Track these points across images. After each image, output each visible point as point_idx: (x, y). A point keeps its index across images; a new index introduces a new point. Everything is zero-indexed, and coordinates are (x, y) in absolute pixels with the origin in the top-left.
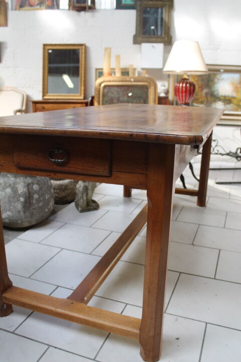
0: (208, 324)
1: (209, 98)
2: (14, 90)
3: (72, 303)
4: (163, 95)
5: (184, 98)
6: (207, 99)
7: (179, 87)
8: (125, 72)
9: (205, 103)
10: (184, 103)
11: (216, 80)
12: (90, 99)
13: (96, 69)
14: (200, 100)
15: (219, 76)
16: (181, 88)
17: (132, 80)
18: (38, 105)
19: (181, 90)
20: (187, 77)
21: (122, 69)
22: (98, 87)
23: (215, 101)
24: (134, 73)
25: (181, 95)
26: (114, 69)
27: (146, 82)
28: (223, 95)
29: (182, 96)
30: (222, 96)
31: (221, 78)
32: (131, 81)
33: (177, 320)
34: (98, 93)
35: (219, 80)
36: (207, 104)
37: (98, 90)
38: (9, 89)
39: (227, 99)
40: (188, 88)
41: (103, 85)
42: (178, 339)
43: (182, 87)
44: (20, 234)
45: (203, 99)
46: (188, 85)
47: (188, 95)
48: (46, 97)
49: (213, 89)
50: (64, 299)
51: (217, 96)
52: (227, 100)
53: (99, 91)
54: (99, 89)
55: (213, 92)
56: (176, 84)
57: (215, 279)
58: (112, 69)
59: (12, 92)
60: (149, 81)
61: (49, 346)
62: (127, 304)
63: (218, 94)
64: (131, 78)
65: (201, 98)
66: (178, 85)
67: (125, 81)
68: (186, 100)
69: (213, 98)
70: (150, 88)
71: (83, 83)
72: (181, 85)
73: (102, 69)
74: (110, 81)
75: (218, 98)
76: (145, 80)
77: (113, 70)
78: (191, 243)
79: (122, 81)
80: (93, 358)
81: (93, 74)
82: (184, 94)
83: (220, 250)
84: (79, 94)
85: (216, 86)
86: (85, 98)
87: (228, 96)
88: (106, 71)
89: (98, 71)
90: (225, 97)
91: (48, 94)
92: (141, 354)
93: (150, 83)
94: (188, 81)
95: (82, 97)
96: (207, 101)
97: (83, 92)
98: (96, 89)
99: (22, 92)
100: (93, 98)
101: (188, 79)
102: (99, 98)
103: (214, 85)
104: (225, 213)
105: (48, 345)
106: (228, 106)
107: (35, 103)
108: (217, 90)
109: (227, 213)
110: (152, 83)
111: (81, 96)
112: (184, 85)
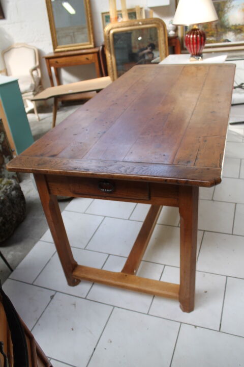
0: (228, 278)
1: (219, 30)
2: (25, 46)
3: (126, 276)
4: (172, 33)
5: (195, 50)
6: (217, 31)
7: (190, 38)
8: (132, 14)
9: (215, 35)
10: (195, 54)
11: (226, 9)
12: (101, 48)
13: (103, 14)
14: (210, 33)
15: (229, 3)
16: (191, 40)
17: (140, 23)
18: (51, 60)
19: (191, 42)
20: (197, 27)
21: (128, 10)
22: (108, 35)
23: (225, 32)
24: (141, 13)
25: (192, 46)
26: (121, 11)
27: (155, 23)
28: (234, 24)
29: (193, 48)
30: (232, 26)
31: (231, 6)
32: (140, 25)
33: (204, 276)
34: (107, 41)
35: (229, 8)
36: (217, 36)
37: (107, 38)
38: (20, 46)
39: (237, 28)
40: (199, 39)
41: (112, 32)
42: (206, 292)
43: (193, 38)
44: (66, 205)
45: (213, 32)
46: (198, 36)
47: (199, 45)
48: (57, 50)
49: (223, 19)
50: (119, 273)
51: (227, 27)
52: (238, 30)
53: (109, 39)
54: (109, 37)
55: (223, 22)
56: (187, 35)
57: (232, 234)
58: (118, 11)
59: (23, 48)
60: (157, 22)
61: (114, 306)
62: (165, 265)
63: (228, 24)
64: (139, 21)
65: (211, 30)
66: (189, 36)
67: (134, 25)
68: (197, 51)
69: (223, 30)
70: (159, 29)
71: (91, 31)
72: (191, 36)
73: (109, 13)
74: (118, 27)
75: (228, 28)
76: (153, 22)
77: (120, 13)
78: (211, 199)
79: (130, 26)
80: (147, 313)
81: (99, 20)
82: (195, 46)
83: (236, 204)
84: (88, 43)
85: (226, 15)
86: (95, 46)
87: (239, 25)
88: (112, 16)
89: (104, 15)
90: (236, 26)
91: (59, 47)
92: (180, 306)
93: (158, 24)
94: (198, 31)
95: (92, 46)
96: (217, 34)
97: (92, 40)
98: (105, 37)
99: (33, 48)
100: (103, 46)
101: (198, 29)
102: (110, 46)
103: (224, 15)
104: (240, 160)
105: (112, 306)
106: (239, 36)
107: (48, 59)
108: (228, 20)
109: (241, 160)
110: (161, 25)
111: (91, 44)
112: (195, 36)
